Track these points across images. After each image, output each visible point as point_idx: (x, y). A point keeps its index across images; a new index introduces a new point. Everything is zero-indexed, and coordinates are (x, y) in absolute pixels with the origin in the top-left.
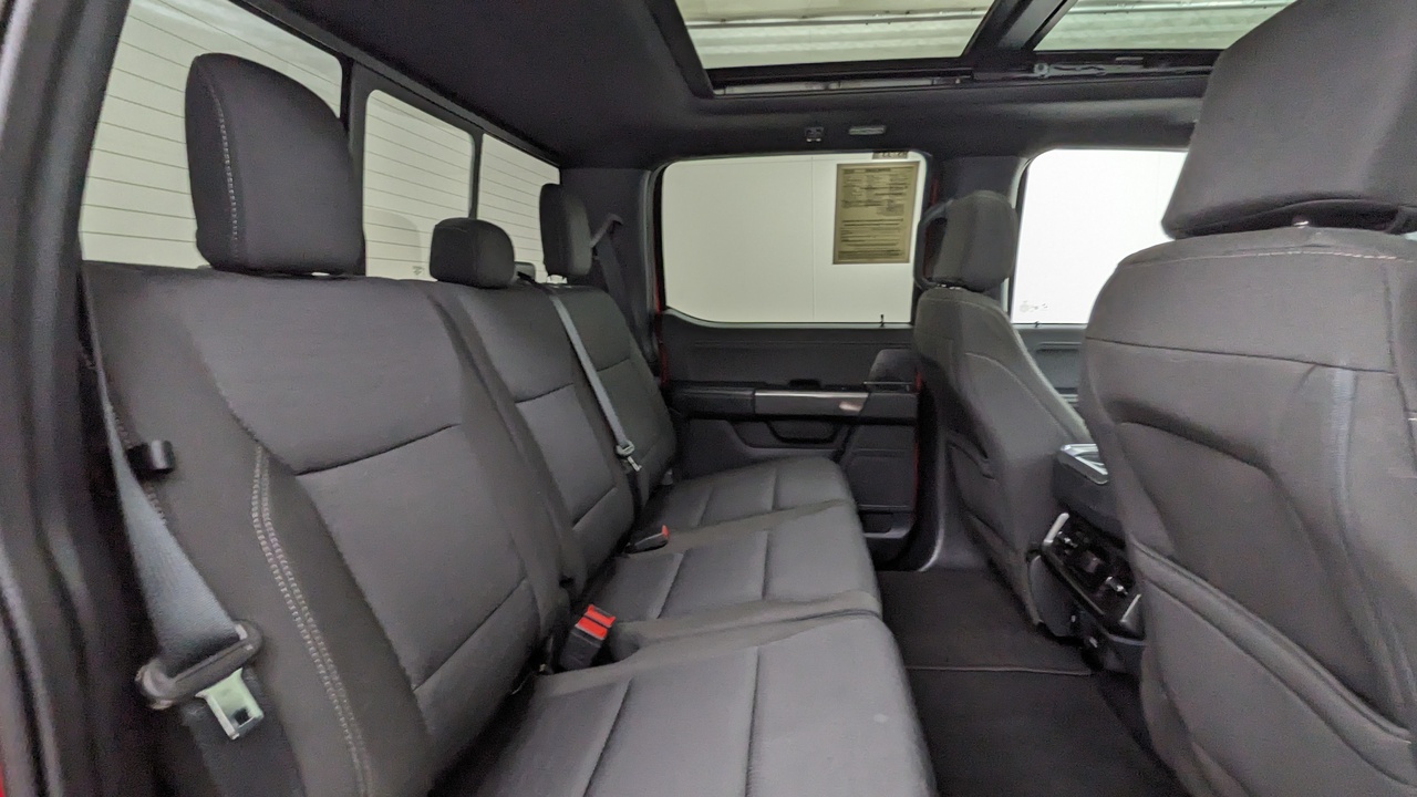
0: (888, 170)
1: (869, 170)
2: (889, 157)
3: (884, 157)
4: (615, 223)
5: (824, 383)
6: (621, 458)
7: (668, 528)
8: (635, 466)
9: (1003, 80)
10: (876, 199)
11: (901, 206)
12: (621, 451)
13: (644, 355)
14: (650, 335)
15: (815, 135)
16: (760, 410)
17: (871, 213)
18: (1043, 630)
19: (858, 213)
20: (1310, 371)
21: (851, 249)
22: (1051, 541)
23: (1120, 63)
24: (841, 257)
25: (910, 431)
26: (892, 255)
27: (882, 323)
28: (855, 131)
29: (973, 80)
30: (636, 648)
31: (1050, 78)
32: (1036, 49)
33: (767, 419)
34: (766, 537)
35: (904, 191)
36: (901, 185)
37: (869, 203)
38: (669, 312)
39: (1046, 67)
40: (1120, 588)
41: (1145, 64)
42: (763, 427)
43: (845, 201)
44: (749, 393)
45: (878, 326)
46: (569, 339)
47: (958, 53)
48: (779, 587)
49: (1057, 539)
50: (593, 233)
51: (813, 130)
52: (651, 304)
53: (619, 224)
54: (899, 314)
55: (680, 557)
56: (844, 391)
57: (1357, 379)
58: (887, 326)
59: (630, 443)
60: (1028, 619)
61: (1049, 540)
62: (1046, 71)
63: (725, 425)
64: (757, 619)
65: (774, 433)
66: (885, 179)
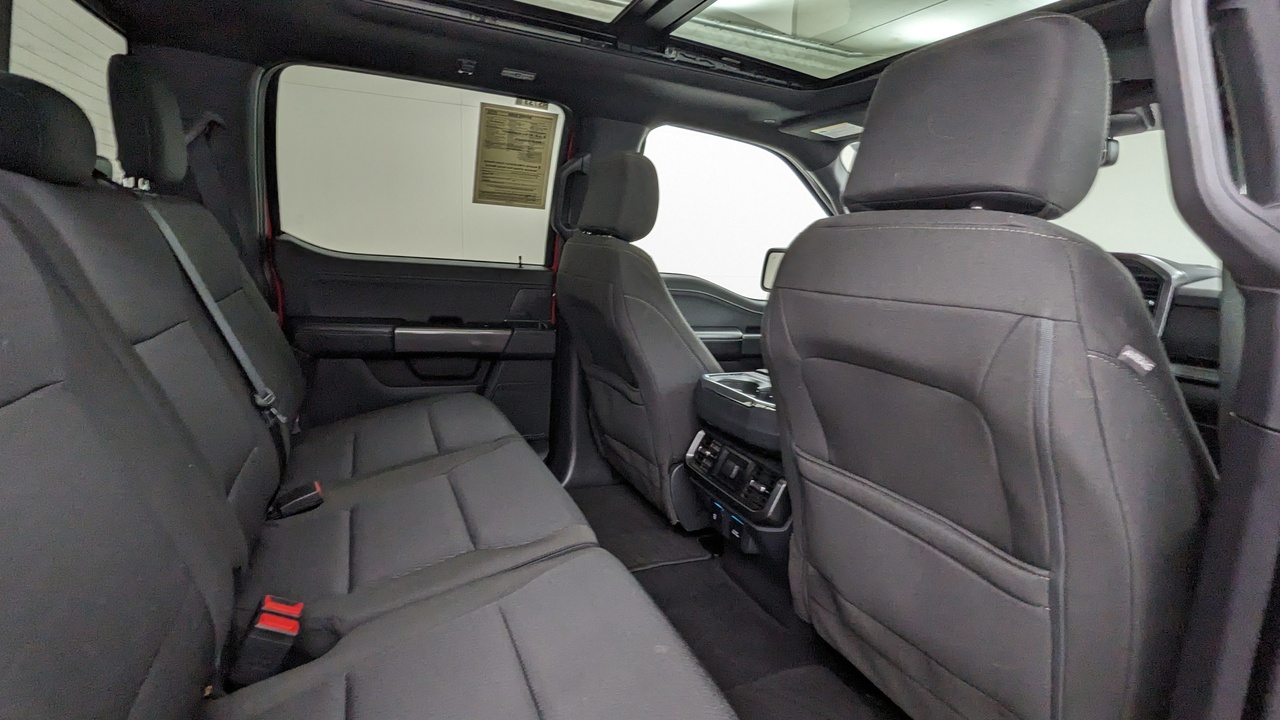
0: (530, 117)
1: (511, 115)
2: (531, 105)
3: (526, 104)
4: (212, 124)
5: (466, 320)
6: (260, 409)
7: (321, 484)
8: (280, 417)
9: (642, 54)
10: (518, 144)
11: (540, 154)
12: (260, 401)
13: (257, 282)
14: (262, 262)
15: (467, 68)
16: (399, 348)
17: (512, 157)
18: (679, 529)
19: (496, 154)
20: (1020, 320)
21: (492, 189)
22: (692, 455)
23: (724, 62)
24: (481, 196)
25: (547, 366)
26: (530, 200)
27: (520, 264)
28: (507, 73)
29: (615, 47)
30: (336, 636)
31: (678, 61)
32: (672, 34)
33: (408, 357)
34: (447, 481)
35: (542, 140)
36: (539, 135)
37: (511, 147)
38: (283, 237)
39: (674, 52)
40: (763, 489)
41: (741, 67)
42: (401, 364)
43: (487, 142)
44: (387, 330)
45: (516, 267)
46: (178, 262)
47: (608, 20)
48: (486, 533)
49: (697, 452)
50: (186, 128)
51: (465, 61)
52: (262, 226)
53: (219, 125)
54: (535, 257)
55: (346, 515)
56: (485, 328)
57: (1055, 326)
58: (525, 267)
59: (269, 391)
60: (668, 521)
61: (690, 454)
62: (672, 54)
63: (358, 365)
64: (477, 572)
65: (415, 372)
66: (526, 126)
